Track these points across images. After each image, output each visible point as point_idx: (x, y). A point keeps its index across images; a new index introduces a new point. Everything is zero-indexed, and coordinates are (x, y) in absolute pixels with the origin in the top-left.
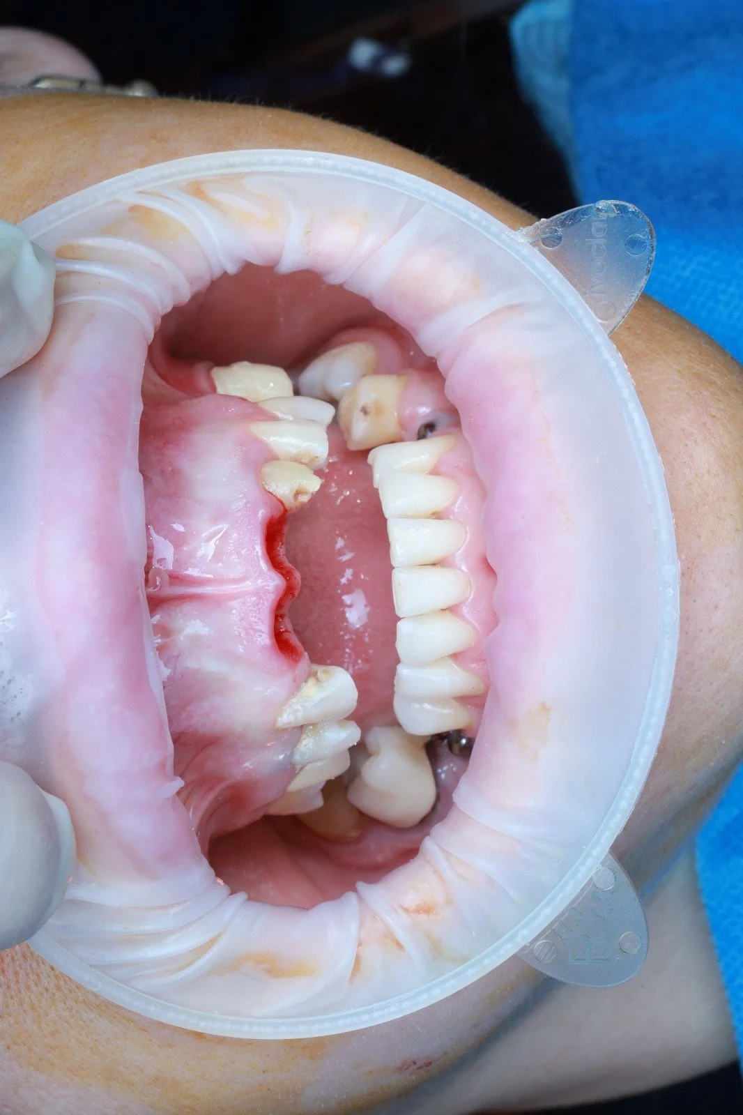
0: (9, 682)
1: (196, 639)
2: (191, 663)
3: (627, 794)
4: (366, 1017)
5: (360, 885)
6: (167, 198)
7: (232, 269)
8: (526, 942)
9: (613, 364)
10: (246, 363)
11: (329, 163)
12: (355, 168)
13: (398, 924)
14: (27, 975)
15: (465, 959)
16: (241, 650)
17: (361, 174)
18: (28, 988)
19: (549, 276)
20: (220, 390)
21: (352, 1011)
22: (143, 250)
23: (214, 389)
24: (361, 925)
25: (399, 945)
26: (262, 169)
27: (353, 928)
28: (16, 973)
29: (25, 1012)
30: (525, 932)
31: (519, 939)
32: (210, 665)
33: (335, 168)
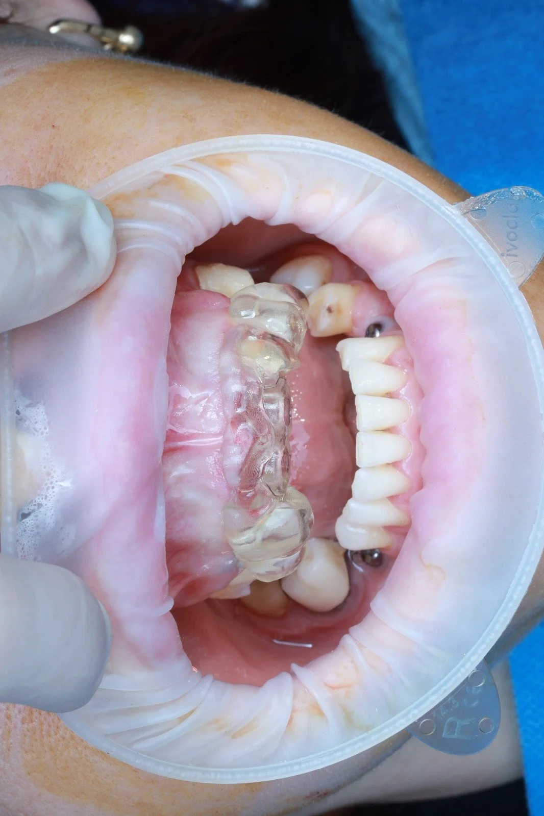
0: (62, 528)
1: (181, 479)
2: (175, 494)
3: (502, 619)
4: (296, 767)
5: (295, 667)
6: (192, 169)
7: (236, 221)
8: (415, 719)
9: (521, 309)
10: (221, 265)
11: (313, 146)
12: (333, 151)
13: (321, 696)
14: (50, 726)
15: (368, 728)
16: (213, 485)
17: (336, 155)
18: (50, 736)
19: (476, 240)
20: (203, 286)
21: (286, 763)
22: (176, 210)
23: (199, 287)
24: (295, 696)
25: (321, 714)
26: (263, 149)
27: (288, 701)
28: (41, 724)
29: (45, 751)
30: (416, 711)
31: (410, 716)
32: (190, 495)
33: (317, 150)
